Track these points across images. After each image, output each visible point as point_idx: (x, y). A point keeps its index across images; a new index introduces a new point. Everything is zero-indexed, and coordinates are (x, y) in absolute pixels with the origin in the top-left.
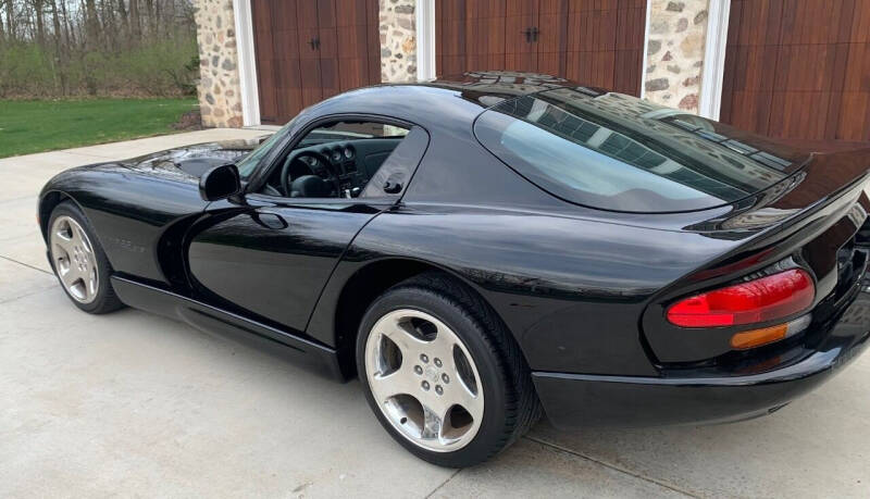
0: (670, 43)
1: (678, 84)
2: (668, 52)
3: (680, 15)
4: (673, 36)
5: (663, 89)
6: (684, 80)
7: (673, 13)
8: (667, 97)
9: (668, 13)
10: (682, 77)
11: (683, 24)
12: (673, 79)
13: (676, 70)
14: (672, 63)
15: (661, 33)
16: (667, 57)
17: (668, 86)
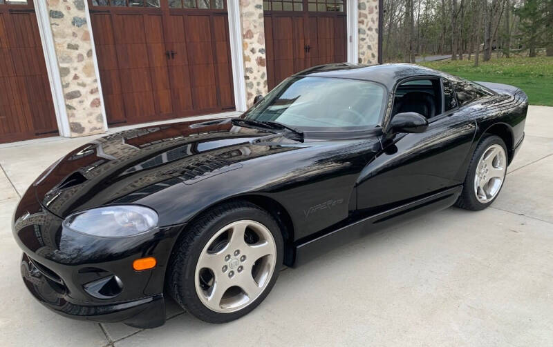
0: (76, 69)
1: (86, 93)
2: (76, 75)
3: (77, 52)
4: (76, 64)
5: (78, 97)
6: (89, 90)
7: (72, 51)
8: (81, 102)
9: (69, 50)
10: (88, 89)
11: (80, 57)
12: (83, 90)
13: (84, 85)
14: (80, 81)
15: (68, 62)
16: (76, 77)
17: (81, 95)
